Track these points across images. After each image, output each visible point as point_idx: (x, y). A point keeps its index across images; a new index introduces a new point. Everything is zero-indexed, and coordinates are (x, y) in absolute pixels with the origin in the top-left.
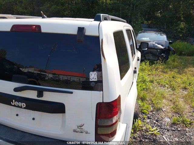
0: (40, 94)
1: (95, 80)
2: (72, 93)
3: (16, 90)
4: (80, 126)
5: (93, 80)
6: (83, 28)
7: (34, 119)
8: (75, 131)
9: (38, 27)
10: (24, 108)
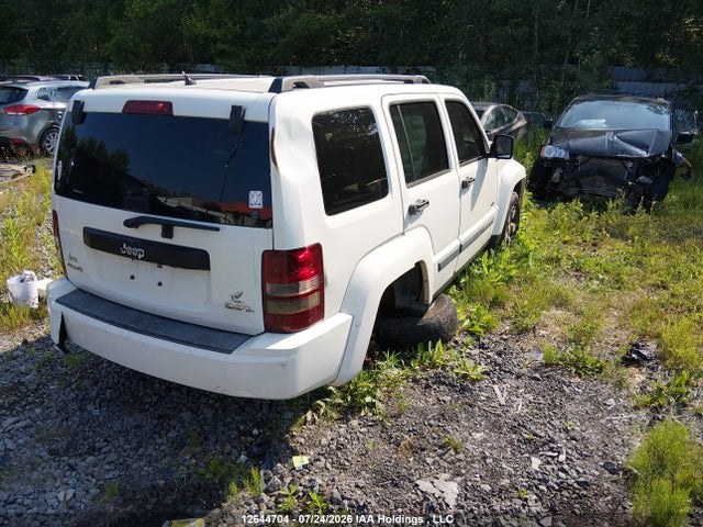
0: (168, 232)
1: (258, 207)
2: (218, 229)
3: (128, 223)
4: (236, 297)
5: (255, 206)
6: (240, 107)
7: (160, 284)
8: (227, 306)
9: (168, 105)
10: (142, 259)
